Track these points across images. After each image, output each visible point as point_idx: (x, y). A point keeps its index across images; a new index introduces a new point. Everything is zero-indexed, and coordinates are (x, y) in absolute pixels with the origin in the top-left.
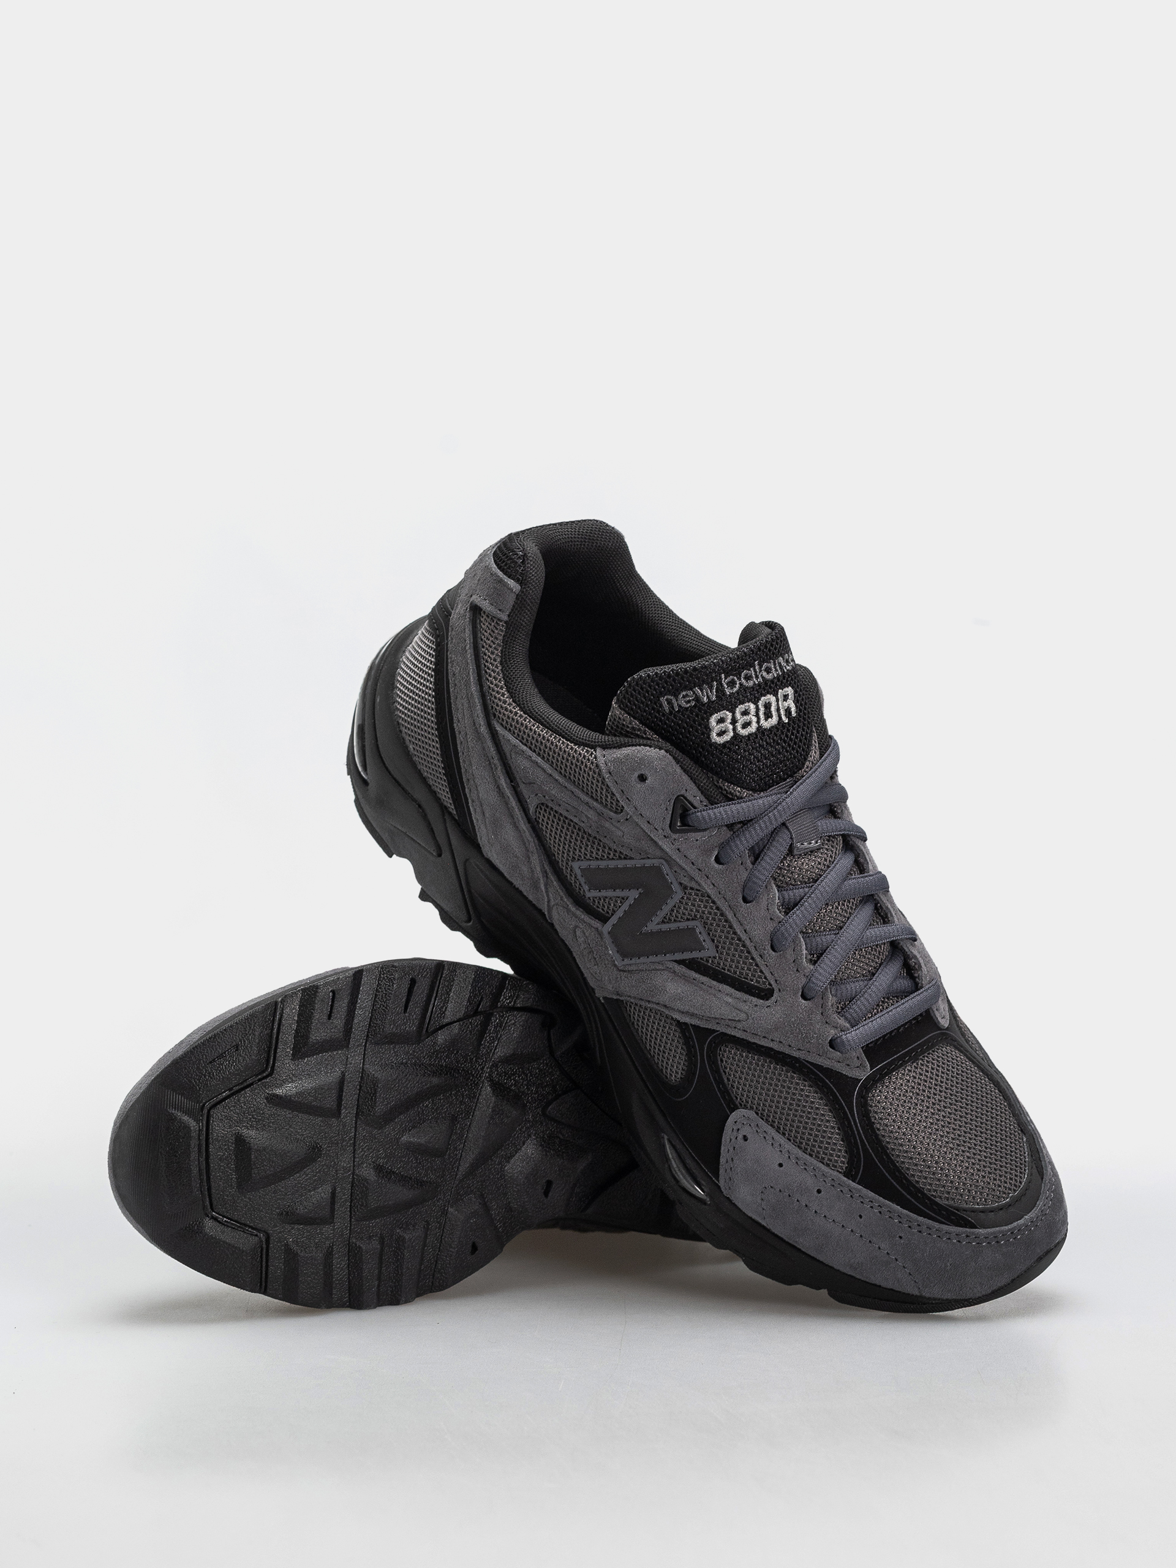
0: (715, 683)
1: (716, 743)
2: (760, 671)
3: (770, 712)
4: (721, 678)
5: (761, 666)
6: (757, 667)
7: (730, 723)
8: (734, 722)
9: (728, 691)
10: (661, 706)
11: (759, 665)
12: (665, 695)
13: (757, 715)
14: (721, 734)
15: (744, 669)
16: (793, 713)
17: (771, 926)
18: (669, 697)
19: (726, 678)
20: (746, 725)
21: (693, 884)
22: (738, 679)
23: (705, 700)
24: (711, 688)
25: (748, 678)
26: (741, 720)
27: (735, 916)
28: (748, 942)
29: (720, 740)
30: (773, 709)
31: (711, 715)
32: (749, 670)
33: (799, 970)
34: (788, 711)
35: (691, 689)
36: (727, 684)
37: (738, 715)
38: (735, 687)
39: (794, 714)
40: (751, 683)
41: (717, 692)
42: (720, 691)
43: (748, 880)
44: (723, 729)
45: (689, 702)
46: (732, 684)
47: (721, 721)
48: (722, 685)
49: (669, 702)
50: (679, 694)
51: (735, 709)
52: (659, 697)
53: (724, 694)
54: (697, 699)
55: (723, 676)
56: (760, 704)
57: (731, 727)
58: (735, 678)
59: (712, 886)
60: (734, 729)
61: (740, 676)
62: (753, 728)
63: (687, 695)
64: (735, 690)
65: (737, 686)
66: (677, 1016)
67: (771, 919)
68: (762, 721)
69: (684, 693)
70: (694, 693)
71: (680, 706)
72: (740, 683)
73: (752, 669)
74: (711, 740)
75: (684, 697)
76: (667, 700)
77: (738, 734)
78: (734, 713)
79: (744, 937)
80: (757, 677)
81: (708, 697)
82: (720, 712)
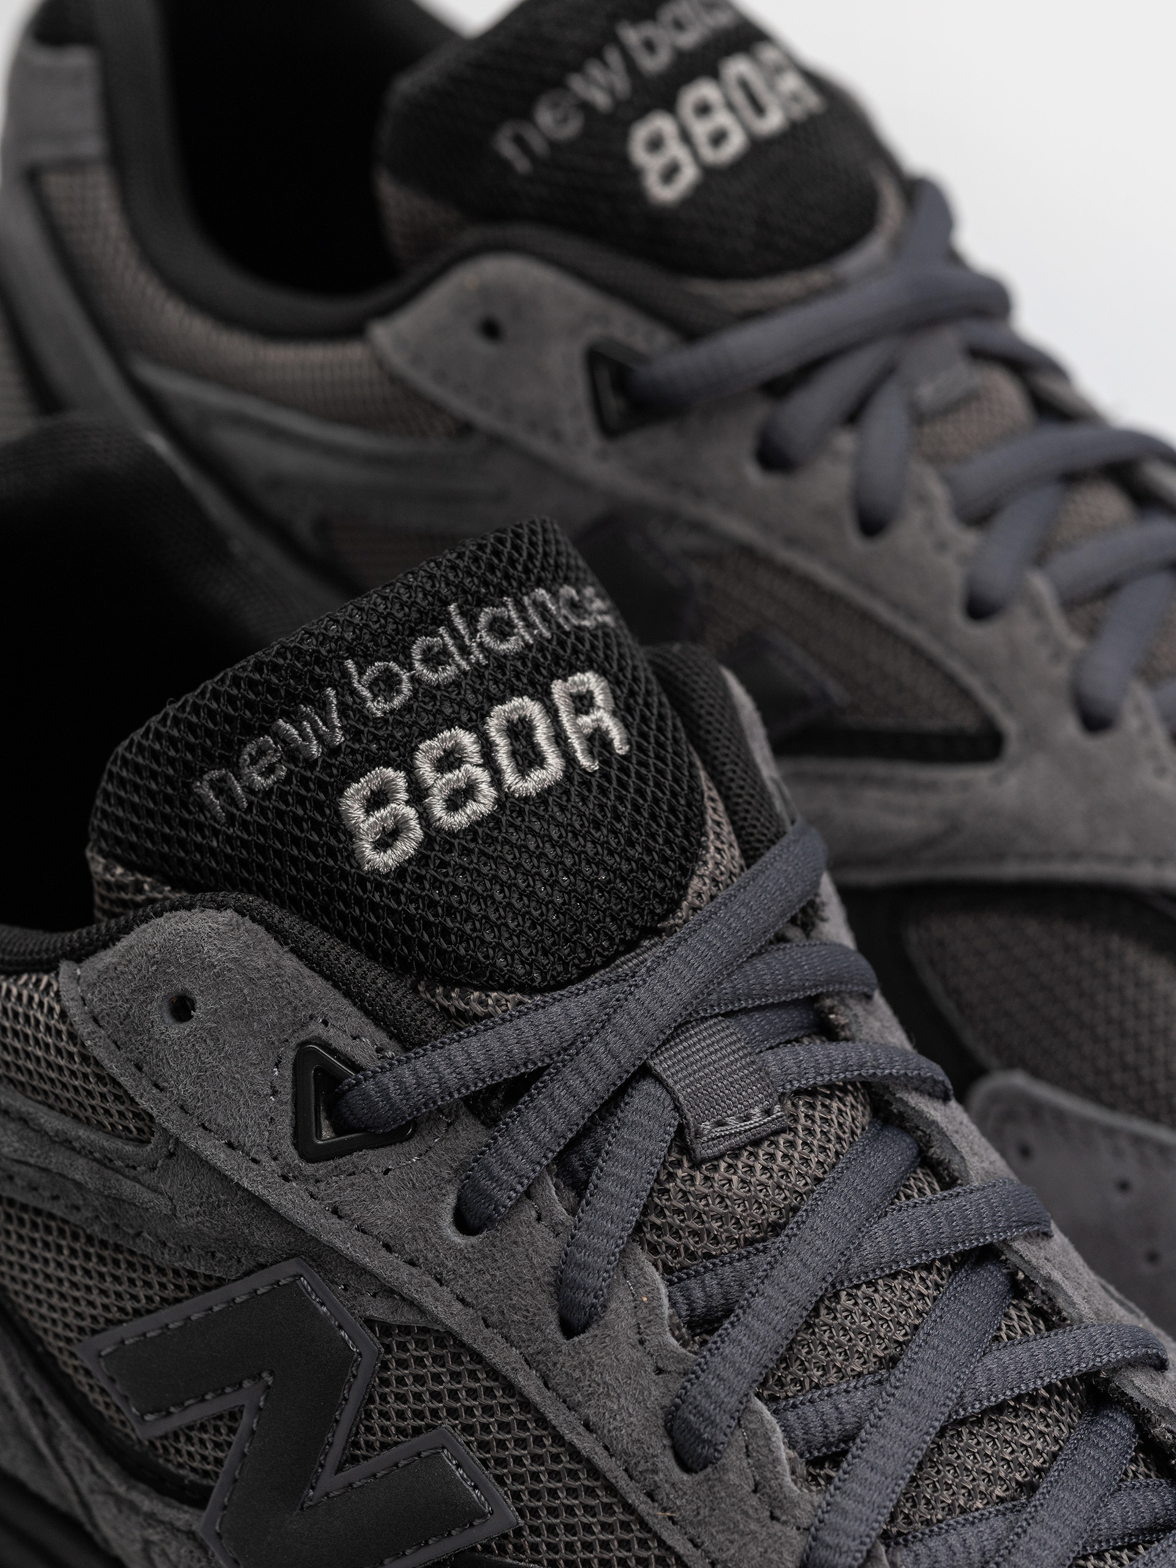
0: (331, 692)
1: (375, 871)
2: (474, 633)
3: (535, 747)
4: (345, 674)
5: (472, 621)
6: (459, 623)
7: (407, 803)
8: (418, 794)
9: (377, 707)
10: (202, 806)
11: (463, 614)
12: (203, 772)
13: (489, 760)
14: (387, 839)
15: (414, 633)
16: (617, 744)
17: (657, 1393)
18: (215, 774)
19: (361, 673)
20: (458, 799)
21: (407, 1317)
22: (402, 665)
23: (315, 750)
24: (323, 707)
25: (435, 658)
26: (439, 784)
27: (546, 1385)
28: (602, 1461)
29: (385, 860)
30: (542, 735)
31: (341, 792)
32: (434, 634)
33: (778, 1513)
34: (597, 741)
35: (264, 730)
36: (370, 689)
37: (426, 770)
38: (399, 692)
39: (620, 746)
40: (448, 672)
41: (342, 714)
42: (352, 709)
43: (567, 1259)
44: (390, 824)
45: (271, 770)
46: (387, 684)
47: (377, 800)
48: (354, 692)
49: (221, 788)
50: (239, 754)
51: (413, 759)
52: (188, 786)
53: (365, 717)
54: (292, 754)
55: (350, 664)
56: (494, 726)
57: (411, 812)
58: (392, 664)
59: (458, 1306)
60: (425, 817)
61: (409, 656)
62: (484, 802)
63: (262, 752)
64: (397, 702)
65: (406, 687)
67: (659, 1371)
68: (510, 778)
69: (250, 748)
70: (275, 736)
71: (250, 790)
72: (412, 679)
73: (441, 630)
74: (360, 867)
75: (254, 761)
76: (213, 785)
77: (439, 830)
78: (410, 770)
79: (586, 1444)
80: (465, 651)
81: (320, 738)
82: (363, 775)
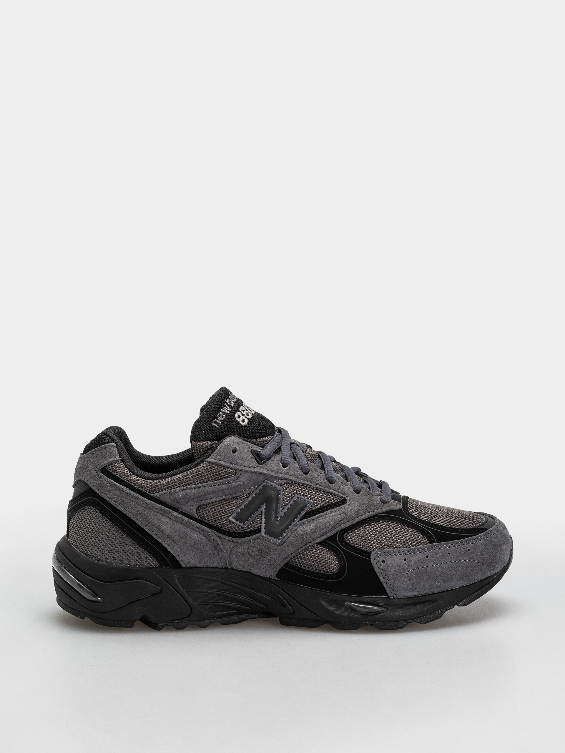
1: (245, 425)
12: (213, 420)
13: (247, 410)
14: (243, 421)
17: (323, 476)
18: (214, 421)
20: (248, 414)
21: (283, 481)
26: (244, 414)
27: (308, 481)
28: (321, 488)
29: (245, 423)
31: (234, 416)
33: (346, 485)
37: (242, 412)
43: (300, 467)
44: (243, 419)
45: (223, 417)
47: (239, 416)
49: (216, 423)
52: (211, 423)
59: (291, 477)
60: (246, 417)
62: (251, 414)
63: (220, 415)
66: (318, 540)
67: (321, 474)
69: (219, 415)
77: (249, 419)
79: (318, 486)
81: (228, 410)
82: (236, 414)
